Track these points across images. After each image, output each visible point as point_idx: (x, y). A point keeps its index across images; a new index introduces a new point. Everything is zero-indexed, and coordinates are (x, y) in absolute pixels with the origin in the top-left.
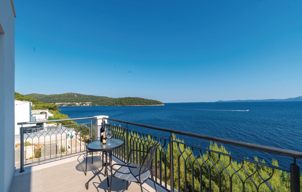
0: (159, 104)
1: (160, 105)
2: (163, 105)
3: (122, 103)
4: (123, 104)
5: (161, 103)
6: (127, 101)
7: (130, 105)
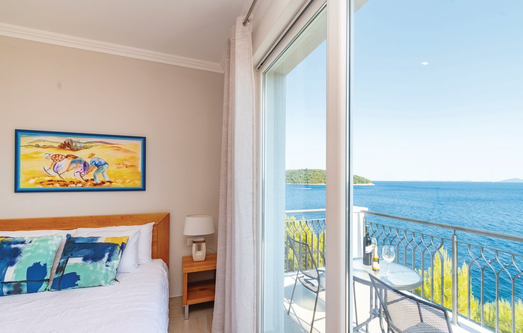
0: (362, 182)
1: (365, 184)
2: (371, 184)
3: (293, 178)
4: (296, 181)
5: (367, 182)
6: (301, 175)
7: (308, 183)
